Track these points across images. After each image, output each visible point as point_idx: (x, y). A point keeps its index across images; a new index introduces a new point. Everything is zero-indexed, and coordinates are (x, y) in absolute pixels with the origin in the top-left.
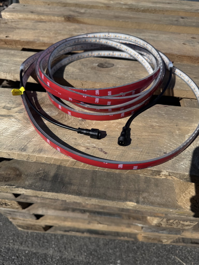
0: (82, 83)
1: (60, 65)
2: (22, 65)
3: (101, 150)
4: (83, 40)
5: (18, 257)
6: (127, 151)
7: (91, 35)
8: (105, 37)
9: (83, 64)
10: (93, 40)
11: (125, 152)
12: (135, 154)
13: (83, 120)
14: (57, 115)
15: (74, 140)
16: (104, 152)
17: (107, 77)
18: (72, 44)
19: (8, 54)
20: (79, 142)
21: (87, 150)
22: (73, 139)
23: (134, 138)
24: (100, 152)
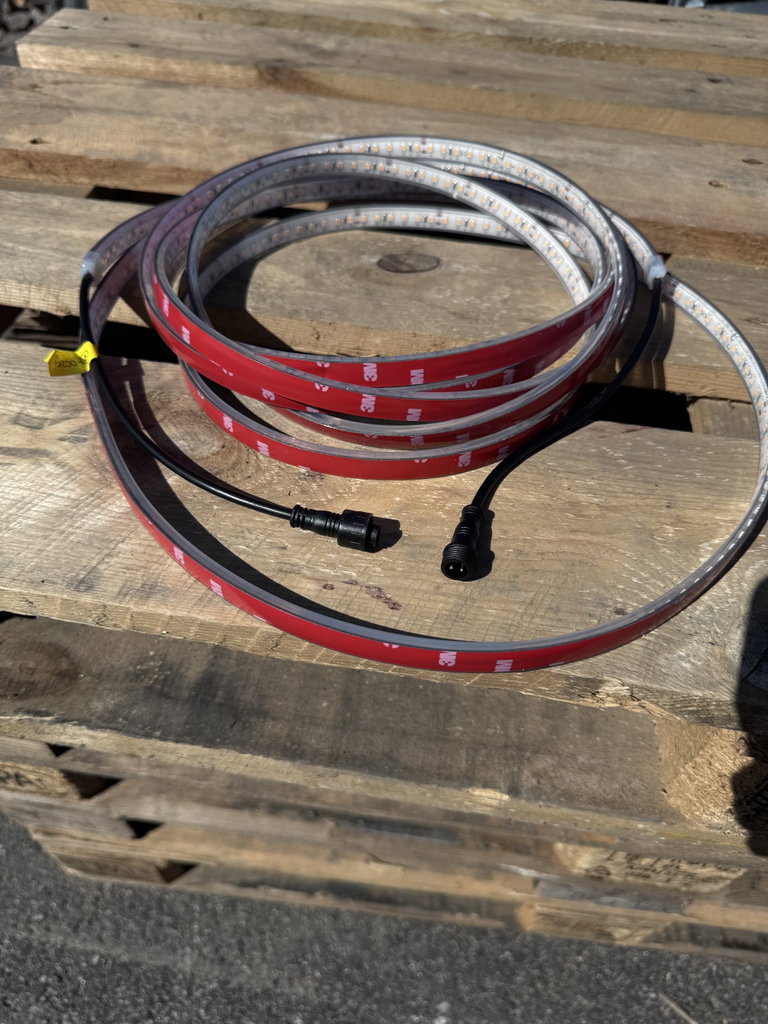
0: (314, 329)
1: (234, 259)
2: (89, 257)
3: (379, 594)
4: (327, 164)
5: (60, 979)
6: (474, 601)
7: (357, 146)
8: (408, 154)
9: (321, 257)
10: (364, 166)
11: (468, 603)
12: (504, 614)
13: (314, 477)
14: (218, 453)
15: (276, 552)
16: (387, 601)
17: (413, 311)
18: (281, 179)
19: (39, 211)
20: (295, 560)
21: (325, 590)
22: (274, 547)
23: (502, 549)
24: (375, 601)
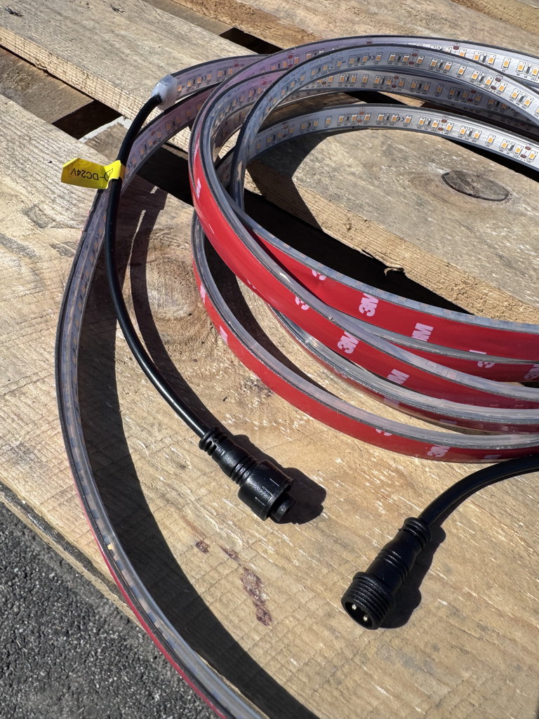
0: (348, 219)
13: (261, 389)
14: (181, 319)
15: (171, 469)
16: (260, 604)
20: (185, 490)
21: (196, 549)
22: (172, 460)
